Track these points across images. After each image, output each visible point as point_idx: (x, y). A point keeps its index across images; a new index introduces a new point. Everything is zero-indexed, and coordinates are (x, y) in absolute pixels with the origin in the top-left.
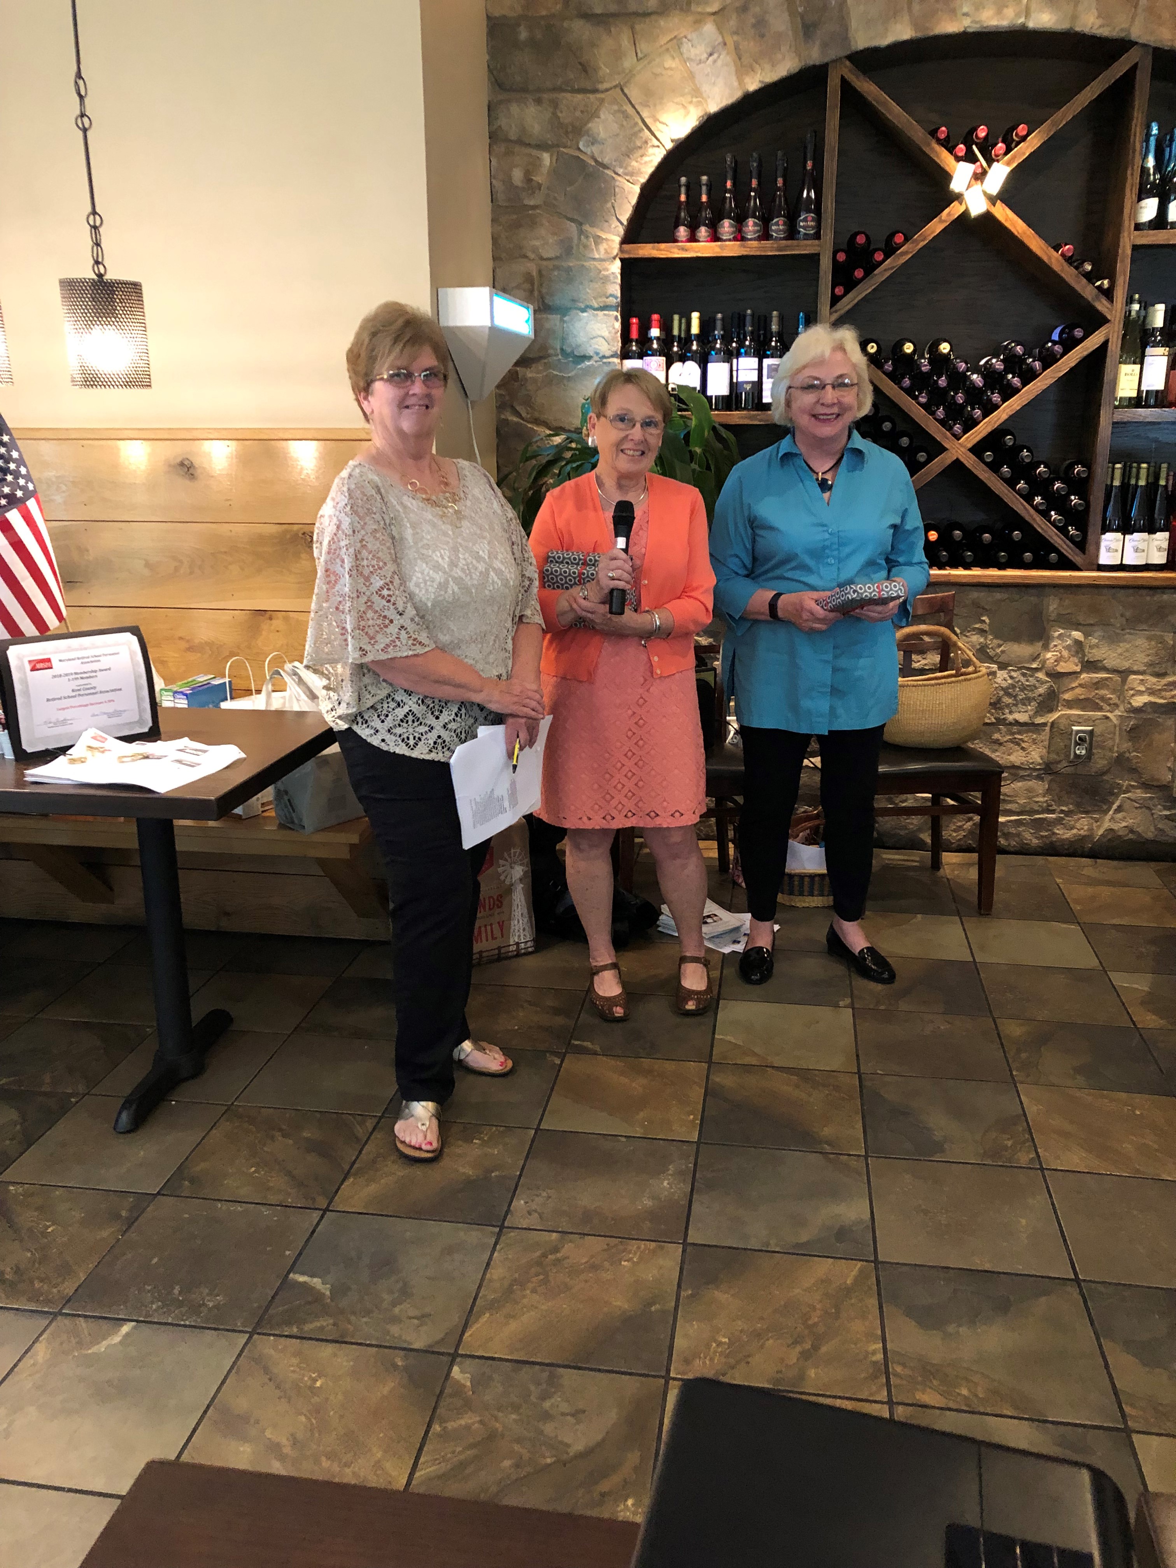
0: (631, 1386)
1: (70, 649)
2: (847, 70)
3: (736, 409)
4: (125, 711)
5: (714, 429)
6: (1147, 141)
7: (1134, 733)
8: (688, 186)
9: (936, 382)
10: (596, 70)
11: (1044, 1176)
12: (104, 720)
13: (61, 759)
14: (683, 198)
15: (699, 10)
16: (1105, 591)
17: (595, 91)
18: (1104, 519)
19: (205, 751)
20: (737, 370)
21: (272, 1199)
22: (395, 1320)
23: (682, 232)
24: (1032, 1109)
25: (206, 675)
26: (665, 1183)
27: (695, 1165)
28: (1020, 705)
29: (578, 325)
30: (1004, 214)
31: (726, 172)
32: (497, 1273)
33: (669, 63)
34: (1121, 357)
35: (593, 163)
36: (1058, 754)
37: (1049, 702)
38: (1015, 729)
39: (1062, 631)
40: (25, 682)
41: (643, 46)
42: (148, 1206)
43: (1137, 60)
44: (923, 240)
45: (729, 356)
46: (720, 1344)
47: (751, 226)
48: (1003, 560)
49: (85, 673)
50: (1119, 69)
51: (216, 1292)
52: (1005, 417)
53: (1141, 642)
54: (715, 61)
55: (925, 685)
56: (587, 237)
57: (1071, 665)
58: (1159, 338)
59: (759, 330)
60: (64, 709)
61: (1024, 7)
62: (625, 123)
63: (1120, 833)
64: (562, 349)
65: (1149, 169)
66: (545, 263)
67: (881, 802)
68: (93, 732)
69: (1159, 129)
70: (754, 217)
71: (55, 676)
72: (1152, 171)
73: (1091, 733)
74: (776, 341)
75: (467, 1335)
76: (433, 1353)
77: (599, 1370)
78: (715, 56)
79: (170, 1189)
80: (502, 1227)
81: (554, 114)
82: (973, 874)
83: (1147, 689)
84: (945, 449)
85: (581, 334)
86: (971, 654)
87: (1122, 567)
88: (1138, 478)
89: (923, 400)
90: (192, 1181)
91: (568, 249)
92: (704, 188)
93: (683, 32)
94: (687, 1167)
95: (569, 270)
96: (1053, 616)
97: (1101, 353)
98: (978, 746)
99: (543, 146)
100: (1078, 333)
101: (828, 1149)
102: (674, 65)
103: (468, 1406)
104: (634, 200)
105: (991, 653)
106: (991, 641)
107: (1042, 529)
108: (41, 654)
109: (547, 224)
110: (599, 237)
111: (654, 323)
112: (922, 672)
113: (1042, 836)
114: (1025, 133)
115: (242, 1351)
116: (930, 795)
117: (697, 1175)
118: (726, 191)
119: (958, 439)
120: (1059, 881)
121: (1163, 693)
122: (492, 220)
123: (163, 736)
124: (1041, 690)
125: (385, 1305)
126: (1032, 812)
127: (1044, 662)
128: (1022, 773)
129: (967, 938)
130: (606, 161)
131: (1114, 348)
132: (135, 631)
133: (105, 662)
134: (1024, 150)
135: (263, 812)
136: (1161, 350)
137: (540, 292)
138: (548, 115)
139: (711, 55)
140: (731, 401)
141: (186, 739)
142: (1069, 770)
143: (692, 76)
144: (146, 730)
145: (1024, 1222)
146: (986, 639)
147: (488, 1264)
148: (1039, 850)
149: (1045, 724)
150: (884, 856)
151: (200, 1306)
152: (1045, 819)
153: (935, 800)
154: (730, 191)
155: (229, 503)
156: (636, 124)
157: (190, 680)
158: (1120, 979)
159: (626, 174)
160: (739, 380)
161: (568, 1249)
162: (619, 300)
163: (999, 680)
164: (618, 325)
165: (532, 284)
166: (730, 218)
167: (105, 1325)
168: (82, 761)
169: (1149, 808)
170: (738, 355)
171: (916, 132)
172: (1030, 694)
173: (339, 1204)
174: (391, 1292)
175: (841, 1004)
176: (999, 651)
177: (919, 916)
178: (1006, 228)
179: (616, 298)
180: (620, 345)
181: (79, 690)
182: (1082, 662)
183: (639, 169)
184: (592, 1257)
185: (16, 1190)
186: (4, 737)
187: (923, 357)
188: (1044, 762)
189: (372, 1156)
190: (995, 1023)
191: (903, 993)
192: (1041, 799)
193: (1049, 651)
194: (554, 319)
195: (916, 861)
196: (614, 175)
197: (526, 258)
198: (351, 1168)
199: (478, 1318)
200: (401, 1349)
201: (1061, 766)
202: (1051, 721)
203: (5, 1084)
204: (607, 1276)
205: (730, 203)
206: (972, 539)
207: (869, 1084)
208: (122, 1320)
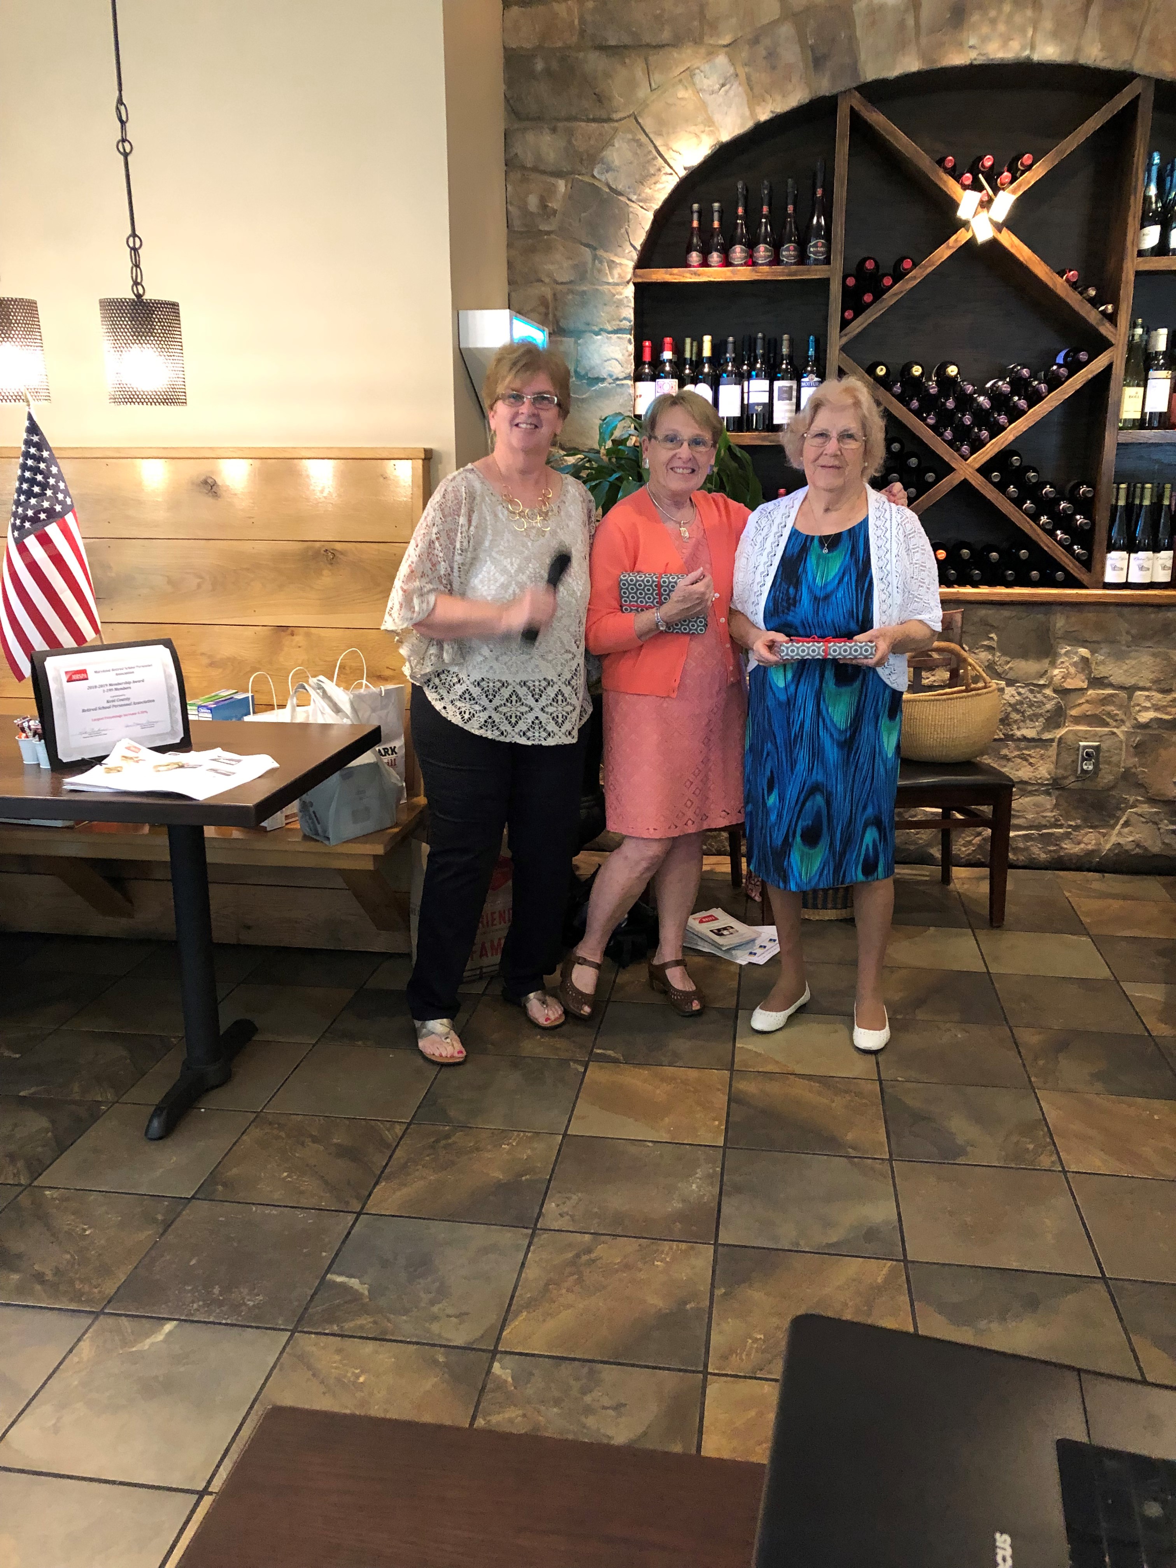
0: (670, 1381)
1: (105, 661)
2: (856, 101)
3: (748, 430)
4: (157, 722)
5: (729, 448)
6: (1149, 171)
7: (1139, 749)
8: (700, 212)
9: (944, 404)
10: (610, 99)
11: (1067, 1178)
12: (138, 732)
13: (97, 768)
14: (695, 224)
15: (711, 42)
16: (1111, 608)
17: (609, 120)
18: (1110, 538)
19: (239, 761)
20: (748, 392)
21: (306, 1202)
22: (434, 1318)
23: (695, 257)
24: (1052, 1115)
25: (228, 689)
26: (694, 1187)
27: (723, 1169)
28: (1028, 721)
29: (592, 347)
30: (1008, 240)
31: (738, 199)
32: (532, 1273)
33: (681, 93)
34: (1125, 380)
35: (607, 190)
36: (1065, 769)
37: (1056, 718)
38: (1022, 745)
39: (1069, 648)
40: (61, 692)
41: (657, 78)
42: (183, 1210)
43: (1140, 91)
44: (930, 266)
45: (740, 378)
46: (756, 1340)
47: (762, 251)
48: (1011, 579)
49: (119, 684)
50: (1121, 101)
51: (256, 1291)
52: (1011, 438)
53: (1146, 659)
54: (727, 92)
55: (937, 700)
56: (601, 262)
57: (1079, 682)
58: (1162, 361)
59: (769, 353)
60: (98, 720)
61: (1029, 41)
62: (639, 151)
63: (1127, 848)
64: (576, 372)
65: (1150, 197)
66: (559, 287)
68: (127, 742)
69: (1161, 159)
70: (765, 243)
71: (90, 688)
72: (1154, 200)
73: (1097, 748)
74: (787, 364)
75: (504, 1333)
76: (472, 1349)
77: (638, 1366)
78: (727, 87)
79: (205, 1192)
80: (535, 1229)
81: (569, 142)
82: (984, 888)
83: (1153, 705)
84: (952, 470)
85: (596, 356)
86: (980, 670)
87: (1127, 585)
88: (1142, 498)
89: (931, 421)
90: (225, 1185)
91: (582, 274)
92: (716, 215)
93: (696, 63)
94: (714, 1171)
95: (583, 294)
96: (1060, 633)
97: (1104, 378)
99: (558, 174)
100: (1083, 356)
101: (852, 1153)
102: (686, 96)
103: (510, 1400)
104: (647, 226)
105: (999, 670)
106: (999, 658)
107: (1048, 547)
108: (77, 666)
109: (561, 248)
110: (613, 262)
111: (667, 346)
112: (931, 688)
113: (1050, 851)
114: (1030, 162)
115: (284, 1348)
116: (940, 810)
117: (725, 1179)
118: (738, 217)
119: (966, 460)
120: (1067, 894)
121: (1169, 709)
122: (508, 245)
123: (195, 747)
124: (1049, 706)
125: (423, 1304)
126: (1040, 827)
127: (1051, 678)
128: (1030, 788)
129: (980, 950)
130: (620, 187)
131: (1119, 370)
132: (168, 643)
133: (138, 675)
134: (1029, 179)
135: (287, 824)
136: (1164, 373)
137: (555, 316)
138: (562, 144)
139: (723, 85)
140: (742, 423)
141: (219, 750)
142: (1078, 785)
143: (704, 105)
144: (178, 741)
145: (1048, 1222)
146: (994, 655)
147: (523, 1264)
148: (1047, 864)
149: (1052, 740)
151: (241, 1305)
152: (1052, 834)
153: (946, 815)
154: (741, 218)
155: (253, 520)
156: (650, 152)
157: (213, 694)
158: (1134, 990)
159: (641, 201)
160: (751, 402)
161: (600, 1251)
162: (632, 323)
163: (1006, 697)
164: (631, 348)
165: (547, 307)
166: (741, 243)
167: (147, 1324)
168: (118, 770)
169: (1156, 823)
170: (749, 377)
171: (924, 162)
172: (1038, 711)
173: (371, 1207)
174: (428, 1291)
176: (1006, 667)
177: (932, 928)
178: (1013, 255)
179: (630, 321)
180: (633, 367)
181: (113, 701)
182: (1088, 679)
183: (653, 196)
184: (625, 1257)
185: (52, 1195)
186: (40, 747)
187: (931, 380)
188: (1052, 777)
189: (402, 1161)
190: (1012, 1032)
191: (919, 1002)
192: (1049, 814)
193: (1056, 668)
194: (568, 342)
195: (927, 876)
196: (628, 202)
197: (542, 281)
198: (382, 1172)
199: (516, 1316)
200: (441, 1346)
201: (1068, 782)
202: (1058, 736)
203: (32, 1094)
204: (641, 1275)
205: (742, 229)
206: (979, 558)
207: (890, 1090)
208: (163, 1319)
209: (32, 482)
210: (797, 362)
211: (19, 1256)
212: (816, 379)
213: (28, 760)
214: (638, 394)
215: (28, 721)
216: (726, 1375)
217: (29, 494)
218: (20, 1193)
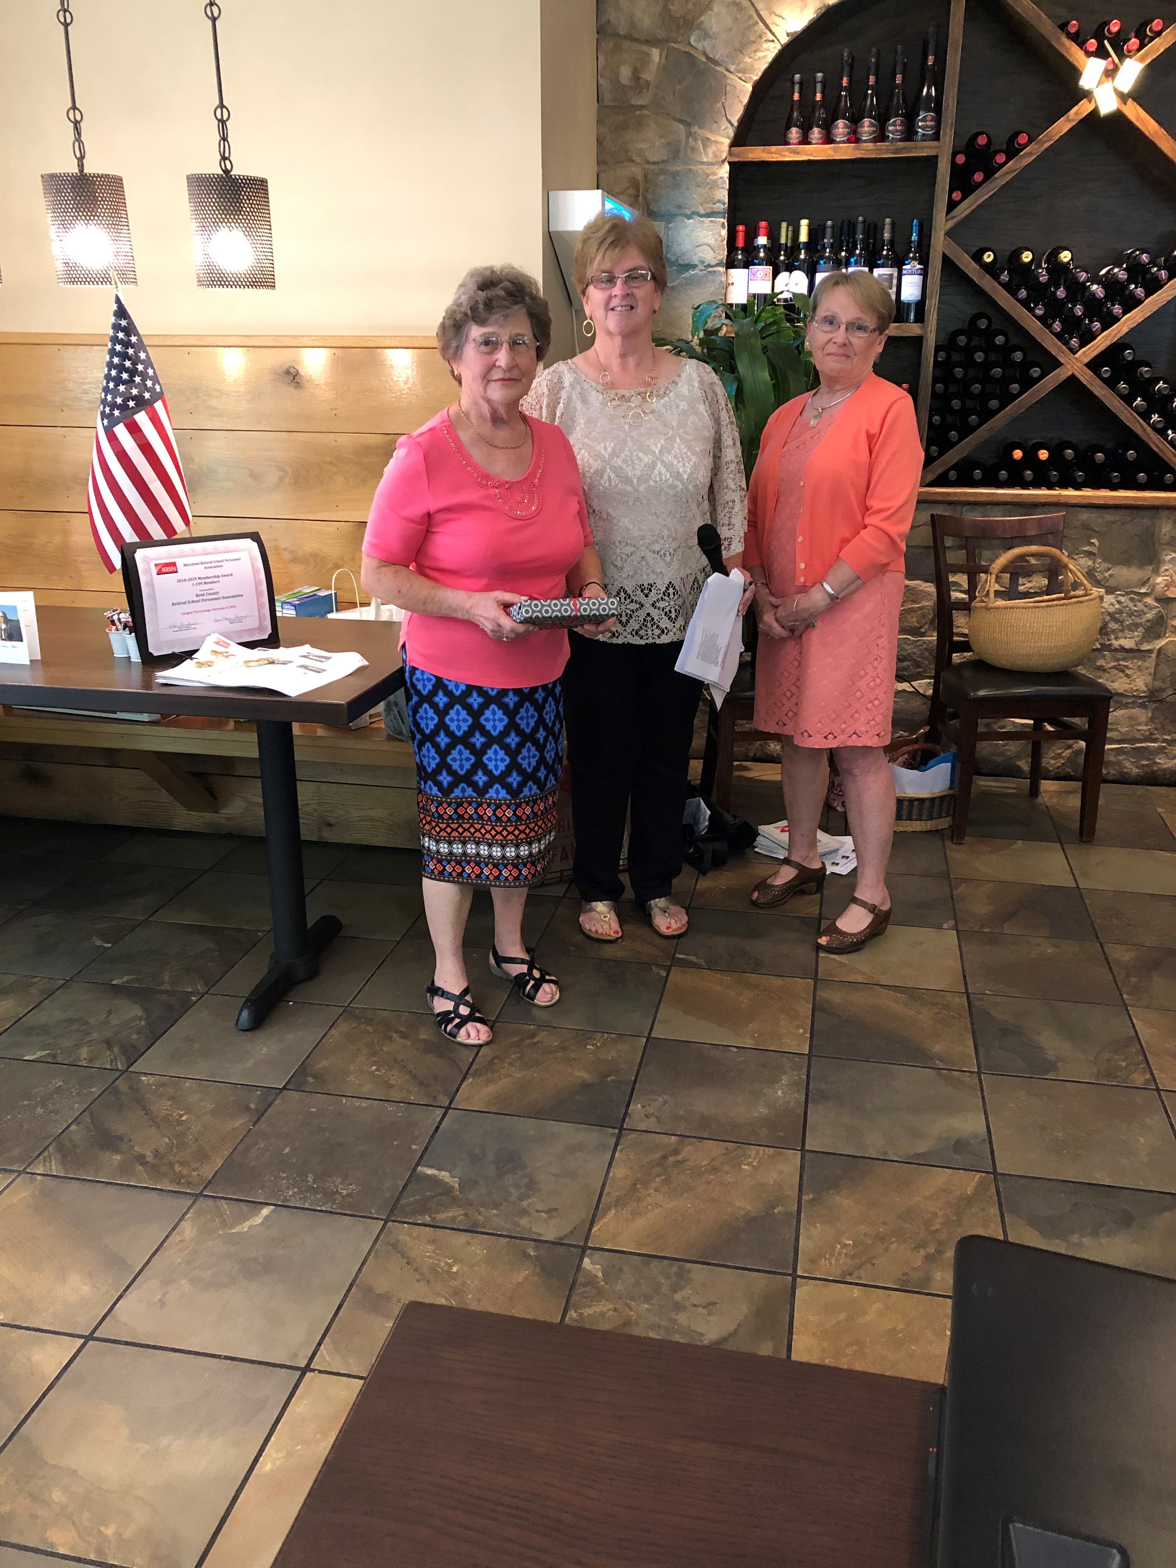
0: (760, 1281)
1: (194, 554)
4: (245, 617)
8: (801, 83)
9: (1054, 293)
11: (1160, 1096)
12: (226, 626)
13: (188, 662)
14: (796, 97)
19: (328, 658)
21: (396, 1095)
22: (524, 1212)
23: (794, 133)
24: (1145, 1032)
25: (310, 586)
26: (780, 1093)
27: (808, 1076)
28: (1126, 631)
29: (684, 232)
30: (1135, 113)
31: (843, 68)
32: (618, 1172)
35: (704, 60)
36: (1163, 681)
37: (1156, 628)
38: (1120, 655)
39: (1174, 555)
40: (151, 585)
42: (276, 1099)
44: (1050, 139)
46: (844, 1246)
47: (867, 126)
48: (1116, 481)
49: (208, 578)
51: (348, 1181)
52: (1125, 330)
55: (1036, 607)
56: (695, 139)
59: (871, 238)
60: (188, 613)
62: (739, 16)
66: (651, 167)
67: (982, 726)
68: (215, 637)
70: (870, 117)
71: (179, 581)
74: (888, 250)
75: (594, 1230)
76: (562, 1244)
77: (727, 1267)
79: (296, 1083)
80: (621, 1129)
81: (665, 6)
82: (1075, 802)
84: (1060, 364)
85: (687, 242)
86: (1081, 577)
89: (1039, 312)
90: (315, 1077)
91: (675, 152)
92: (819, 86)
94: (800, 1078)
95: (675, 175)
96: (1166, 539)
98: (1081, 670)
99: (652, 41)
101: (940, 1065)
103: (600, 1295)
104: (745, 100)
105: (1099, 577)
106: (1099, 564)
107: (1158, 447)
108: (167, 558)
109: (654, 126)
110: (708, 139)
111: (762, 231)
112: (1028, 595)
113: (1143, 765)
114: (1160, 28)
115: (378, 1236)
116: (1032, 722)
117: (811, 1087)
118: (842, 89)
119: (1074, 353)
120: (1160, 810)
122: (598, 122)
123: (281, 643)
124: (1149, 616)
125: (513, 1199)
126: (1132, 741)
127: (1154, 586)
128: (1125, 700)
129: (1069, 863)
130: (718, 57)
132: (255, 537)
133: (227, 568)
134: (1158, 46)
135: (371, 723)
137: (645, 199)
138: (658, 9)
141: (307, 647)
142: (1174, 698)
144: (266, 637)
145: (1142, 1140)
146: (1094, 561)
147: (610, 1164)
148: (1139, 779)
149: (1151, 651)
150: (981, 783)
151: (334, 1193)
152: (1146, 748)
153: (1038, 726)
154: (845, 89)
155: (336, 412)
156: (751, 17)
157: (296, 591)
159: (739, 72)
161: (687, 1151)
162: (726, 206)
163: (1105, 605)
164: (724, 233)
165: (638, 190)
166: (844, 118)
167: (245, 1207)
168: (209, 664)
170: (848, 263)
171: (1045, 25)
172: (1138, 620)
173: (460, 1101)
174: (518, 1187)
175: (945, 926)
176: (1107, 575)
177: (1019, 842)
178: (1138, 129)
179: (724, 204)
180: (726, 253)
181: (202, 595)
183: (752, 66)
184: (712, 1160)
185: (148, 1080)
186: (131, 640)
187: (1041, 267)
188: (1149, 689)
189: (488, 1059)
190: (1102, 948)
191: (1008, 917)
192: (1144, 728)
193: (1159, 575)
194: (659, 226)
195: (1013, 788)
196: (725, 72)
197: (632, 161)
198: (469, 1069)
199: (605, 1214)
200: (532, 1240)
201: (1165, 695)
202: (1158, 647)
203: (127, 982)
204: (729, 1178)
205: (845, 103)
206: (1084, 458)
207: (978, 1003)
208: (261, 1203)
209: (121, 368)
210: (899, 248)
211: (121, 1139)
212: (919, 266)
213: (118, 653)
214: (730, 282)
215: (118, 614)
216: (816, 1279)
217: (118, 381)
218: (117, 1079)
